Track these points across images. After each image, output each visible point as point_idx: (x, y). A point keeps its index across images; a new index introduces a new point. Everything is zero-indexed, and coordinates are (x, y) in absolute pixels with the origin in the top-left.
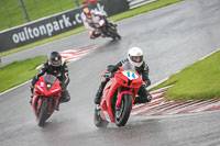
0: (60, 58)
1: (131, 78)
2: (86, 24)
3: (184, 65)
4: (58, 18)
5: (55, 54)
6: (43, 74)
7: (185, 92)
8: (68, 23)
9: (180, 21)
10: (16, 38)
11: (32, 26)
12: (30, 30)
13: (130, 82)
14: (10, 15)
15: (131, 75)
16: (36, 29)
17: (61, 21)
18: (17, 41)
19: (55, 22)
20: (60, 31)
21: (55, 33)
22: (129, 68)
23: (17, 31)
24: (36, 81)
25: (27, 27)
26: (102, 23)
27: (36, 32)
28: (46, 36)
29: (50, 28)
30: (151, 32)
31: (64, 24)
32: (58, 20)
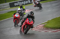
8: (29, 2)
11: (20, 2)
16: (21, 2)
17: (28, 1)
18: (15, 5)
19: (26, 1)
23: (16, 2)
26: (38, 3)
32: (27, 1)
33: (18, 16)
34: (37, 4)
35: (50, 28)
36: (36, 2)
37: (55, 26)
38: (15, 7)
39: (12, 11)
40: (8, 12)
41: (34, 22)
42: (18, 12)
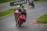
4: (24, 0)
8: (26, 2)
12: (18, 2)
16: (19, 2)
18: (15, 4)
25: (17, 1)
31: (25, 2)
32: (24, 1)
33: (18, 12)
34: (31, 3)
35: (42, 22)
36: (30, 1)
37: (46, 21)
38: (14, 6)
39: (12, 9)
40: (9, 10)
41: (26, 18)
42: (18, 9)
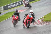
0: (18, 11)
1: (30, 17)
2: (24, 4)
3: (47, 13)
4: (18, 2)
5: (17, 10)
6: (14, 15)
7: (48, 20)
9: (46, 3)
10: (9, 7)
11: (12, 4)
12: (12, 5)
13: (30, 18)
14: (7, 2)
15: (30, 16)
16: (13, 5)
17: (19, 3)
18: (9, 8)
19: (18, 3)
20: (19, 5)
21: (17, 6)
22: (30, 15)
23: (9, 5)
24: (13, 16)
25: (11, 4)
27: (13, 6)
28: (15, 7)
29: (16, 5)
30: (40, 5)
34: (27, 5)
38: (8, 10)
